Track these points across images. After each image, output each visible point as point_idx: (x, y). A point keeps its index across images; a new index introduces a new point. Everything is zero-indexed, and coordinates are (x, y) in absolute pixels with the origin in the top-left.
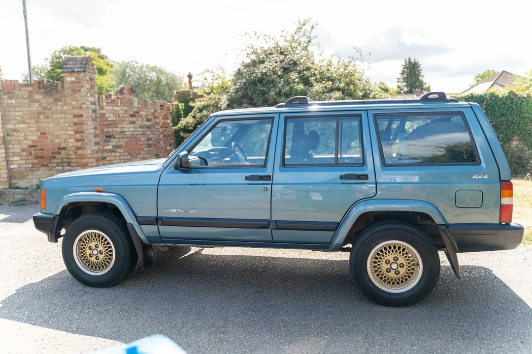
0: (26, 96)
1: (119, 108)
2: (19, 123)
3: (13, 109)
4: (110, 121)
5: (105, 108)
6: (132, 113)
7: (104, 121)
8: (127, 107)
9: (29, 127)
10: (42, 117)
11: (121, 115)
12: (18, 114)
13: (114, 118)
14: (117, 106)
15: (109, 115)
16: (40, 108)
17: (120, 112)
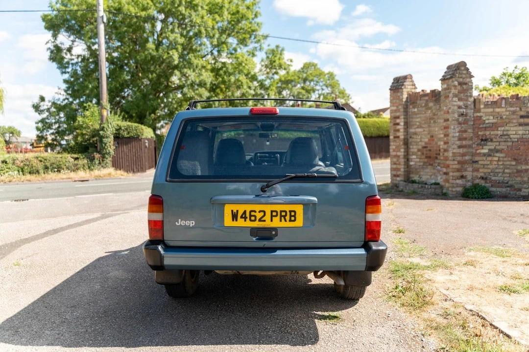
0: (423, 105)
1: (504, 110)
2: (418, 128)
3: (415, 116)
4: (488, 123)
5: (482, 110)
6: (522, 113)
7: (480, 124)
8: (517, 107)
9: (424, 131)
10: (432, 121)
11: (504, 117)
12: (418, 120)
13: (495, 121)
14: (500, 107)
15: (487, 117)
16: (431, 114)
17: (504, 113)
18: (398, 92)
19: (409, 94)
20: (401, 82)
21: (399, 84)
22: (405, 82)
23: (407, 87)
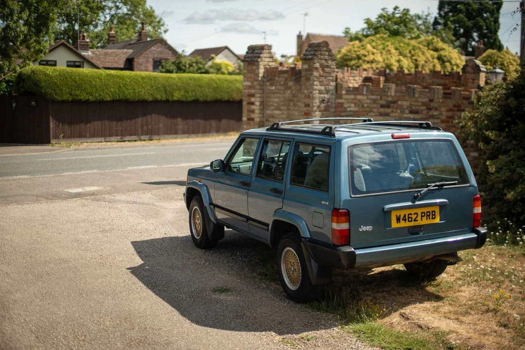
0: (282, 83)
1: (365, 97)
2: (275, 109)
3: (272, 95)
4: (350, 111)
5: (344, 97)
6: (383, 102)
7: (341, 112)
8: (377, 95)
9: (283, 114)
10: (291, 104)
11: (366, 105)
12: (276, 100)
13: (356, 109)
14: (362, 94)
15: (349, 105)
16: (291, 95)
17: (365, 101)
18: (253, 64)
19: (265, 68)
20: (257, 53)
21: (254, 55)
22: (262, 53)
23: (264, 59)
